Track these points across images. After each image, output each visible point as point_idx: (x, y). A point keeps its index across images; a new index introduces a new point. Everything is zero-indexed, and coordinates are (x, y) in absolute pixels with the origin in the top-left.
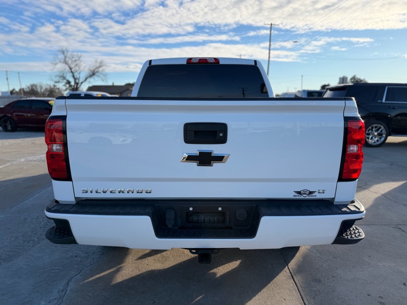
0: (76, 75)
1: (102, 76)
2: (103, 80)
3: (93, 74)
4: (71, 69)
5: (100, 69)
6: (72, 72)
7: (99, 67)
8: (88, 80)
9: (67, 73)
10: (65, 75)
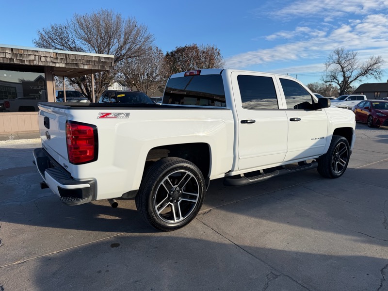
0: (348, 74)
1: (375, 74)
2: (376, 78)
3: (365, 72)
4: (342, 68)
5: (375, 66)
6: (343, 71)
7: (374, 64)
8: (359, 78)
9: (338, 73)
10: (336, 75)
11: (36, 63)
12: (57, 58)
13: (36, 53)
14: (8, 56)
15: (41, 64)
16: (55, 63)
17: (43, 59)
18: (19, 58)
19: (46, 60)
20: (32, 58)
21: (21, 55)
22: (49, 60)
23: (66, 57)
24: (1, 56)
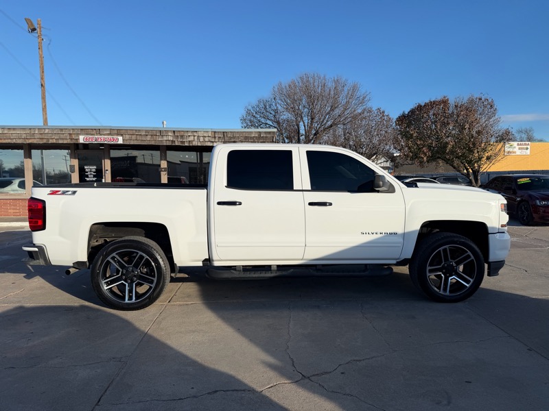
11: (195, 143)
12: (215, 137)
13: (195, 134)
14: (171, 138)
15: (199, 144)
16: (213, 142)
17: (202, 139)
18: (179, 140)
19: (204, 139)
20: (191, 138)
21: (182, 136)
22: (207, 139)
23: (224, 135)
24: (165, 138)
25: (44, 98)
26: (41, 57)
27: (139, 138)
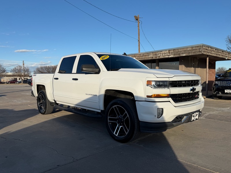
24: (149, 56)
25: (139, 46)
26: (139, 30)
27: (141, 57)
